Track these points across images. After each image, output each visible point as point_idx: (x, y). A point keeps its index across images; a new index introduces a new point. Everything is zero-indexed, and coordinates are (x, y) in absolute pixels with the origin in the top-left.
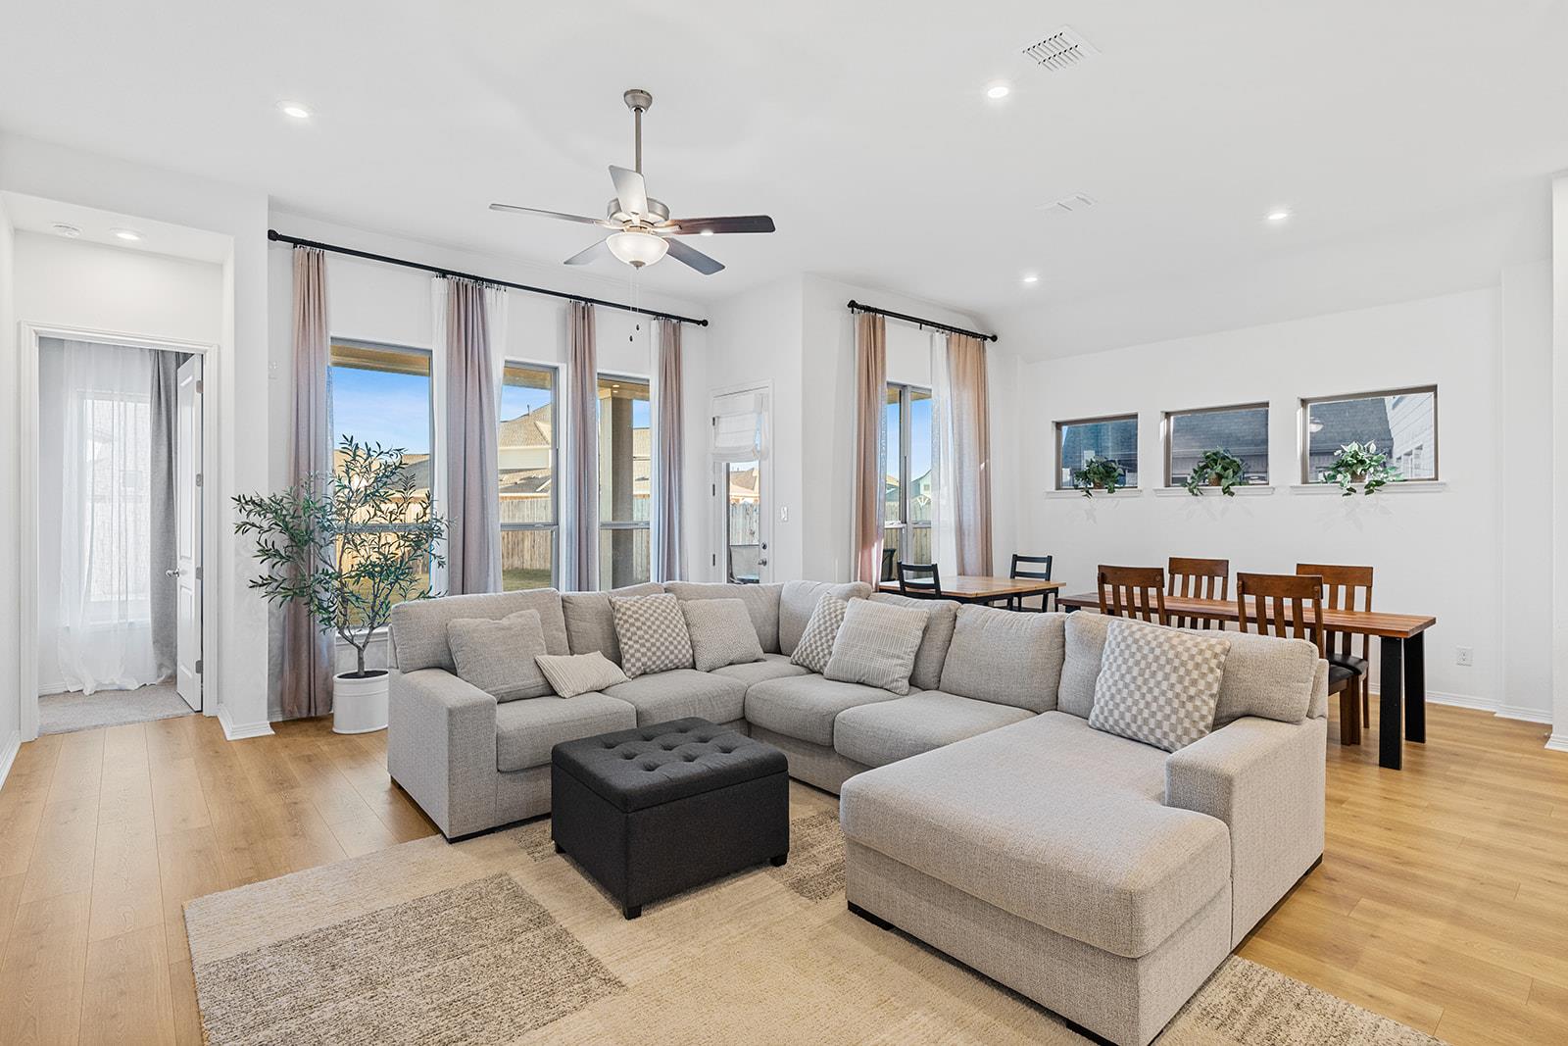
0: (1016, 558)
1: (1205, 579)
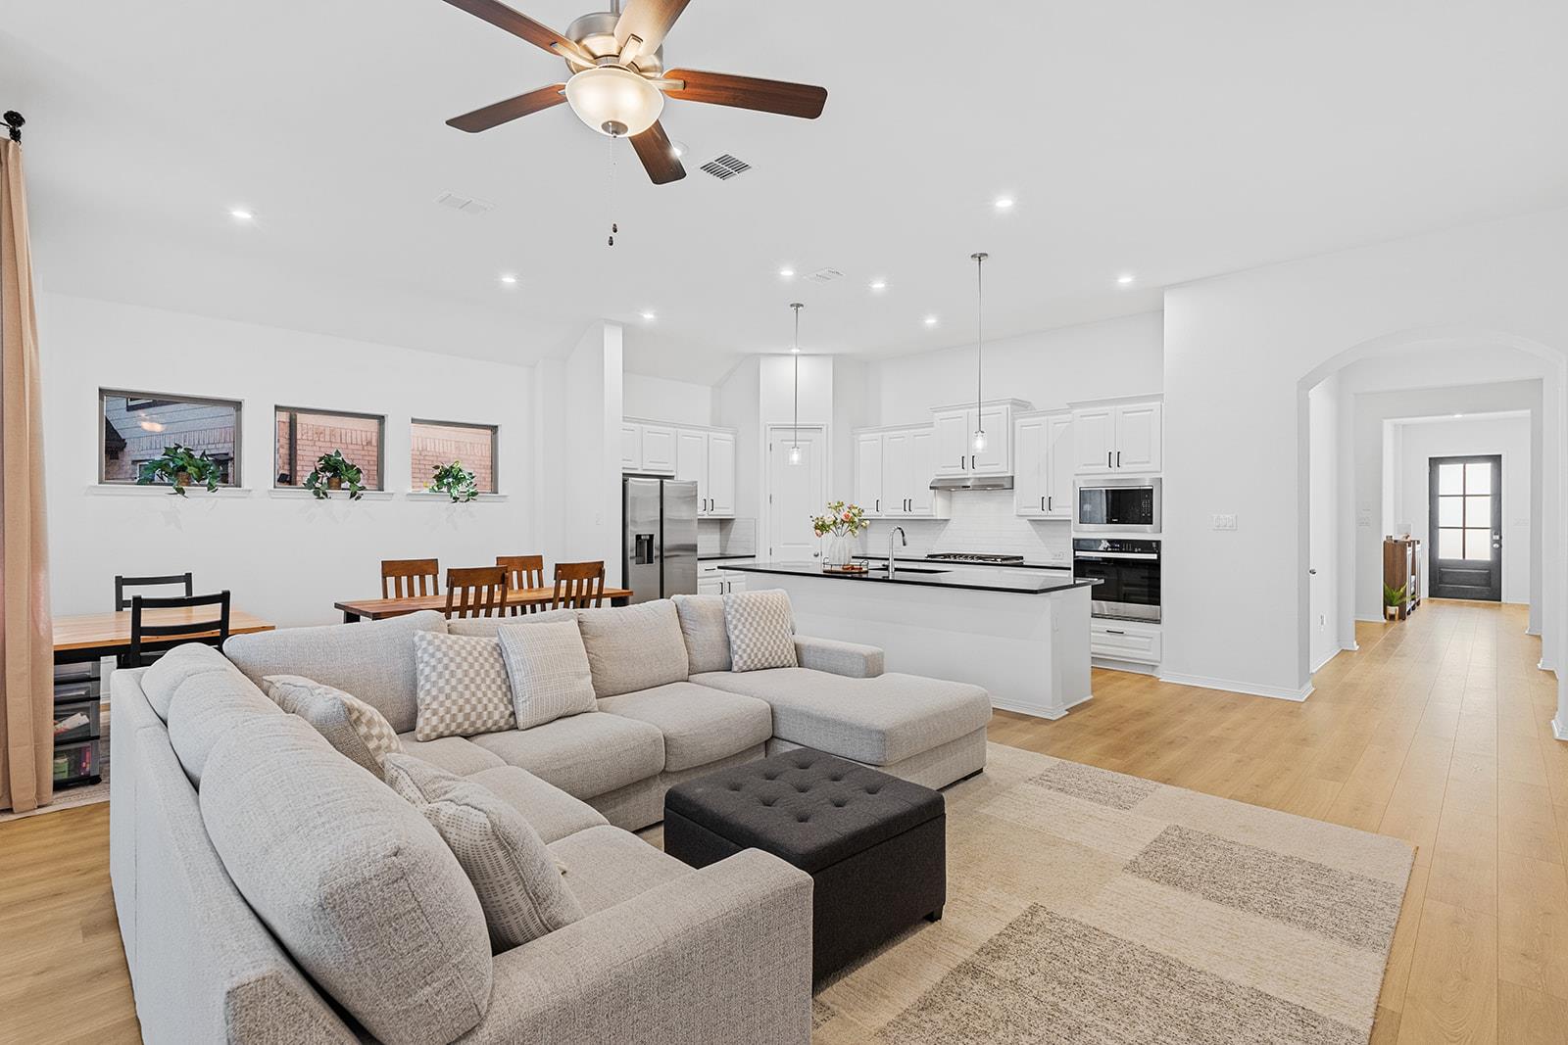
0: (121, 582)
1: (416, 578)
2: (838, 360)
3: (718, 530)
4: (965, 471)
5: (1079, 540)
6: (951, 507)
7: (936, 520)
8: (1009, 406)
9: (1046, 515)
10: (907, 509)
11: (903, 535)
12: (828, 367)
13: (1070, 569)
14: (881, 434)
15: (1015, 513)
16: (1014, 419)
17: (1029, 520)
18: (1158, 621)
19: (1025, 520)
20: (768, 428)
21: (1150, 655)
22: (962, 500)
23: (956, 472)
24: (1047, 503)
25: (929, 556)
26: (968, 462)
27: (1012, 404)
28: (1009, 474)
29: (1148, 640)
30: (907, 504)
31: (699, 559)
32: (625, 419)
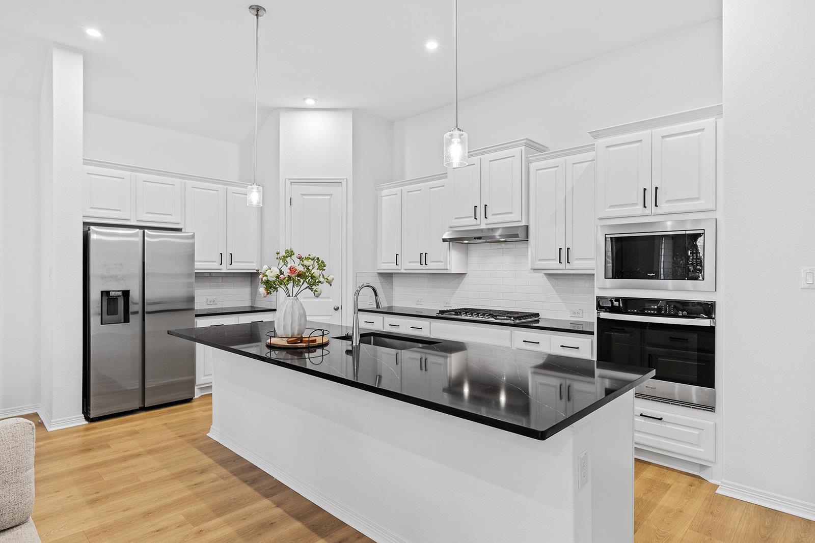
2: (357, 114)
3: (249, 283)
4: (478, 222)
5: (601, 298)
6: (467, 260)
7: (451, 274)
8: (523, 148)
9: (564, 269)
10: (423, 262)
11: (376, 295)
12: (346, 122)
13: (592, 333)
14: (399, 188)
15: (530, 267)
16: (529, 162)
17: (545, 274)
18: (711, 408)
19: (541, 275)
20: (288, 182)
21: (701, 452)
22: (478, 252)
23: (469, 223)
24: (565, 255)
25: (442, 312)
26: (480, 211)
27: (527, 145)
28: (523, 223)
29: (697, 432)
30: (423, 258)
31: (197, 316)
32: (86, 162)
